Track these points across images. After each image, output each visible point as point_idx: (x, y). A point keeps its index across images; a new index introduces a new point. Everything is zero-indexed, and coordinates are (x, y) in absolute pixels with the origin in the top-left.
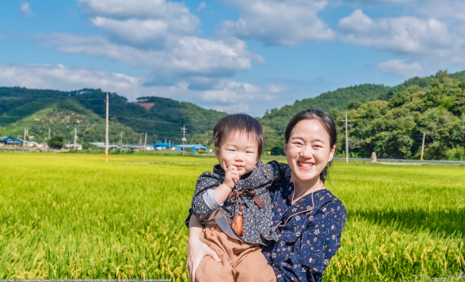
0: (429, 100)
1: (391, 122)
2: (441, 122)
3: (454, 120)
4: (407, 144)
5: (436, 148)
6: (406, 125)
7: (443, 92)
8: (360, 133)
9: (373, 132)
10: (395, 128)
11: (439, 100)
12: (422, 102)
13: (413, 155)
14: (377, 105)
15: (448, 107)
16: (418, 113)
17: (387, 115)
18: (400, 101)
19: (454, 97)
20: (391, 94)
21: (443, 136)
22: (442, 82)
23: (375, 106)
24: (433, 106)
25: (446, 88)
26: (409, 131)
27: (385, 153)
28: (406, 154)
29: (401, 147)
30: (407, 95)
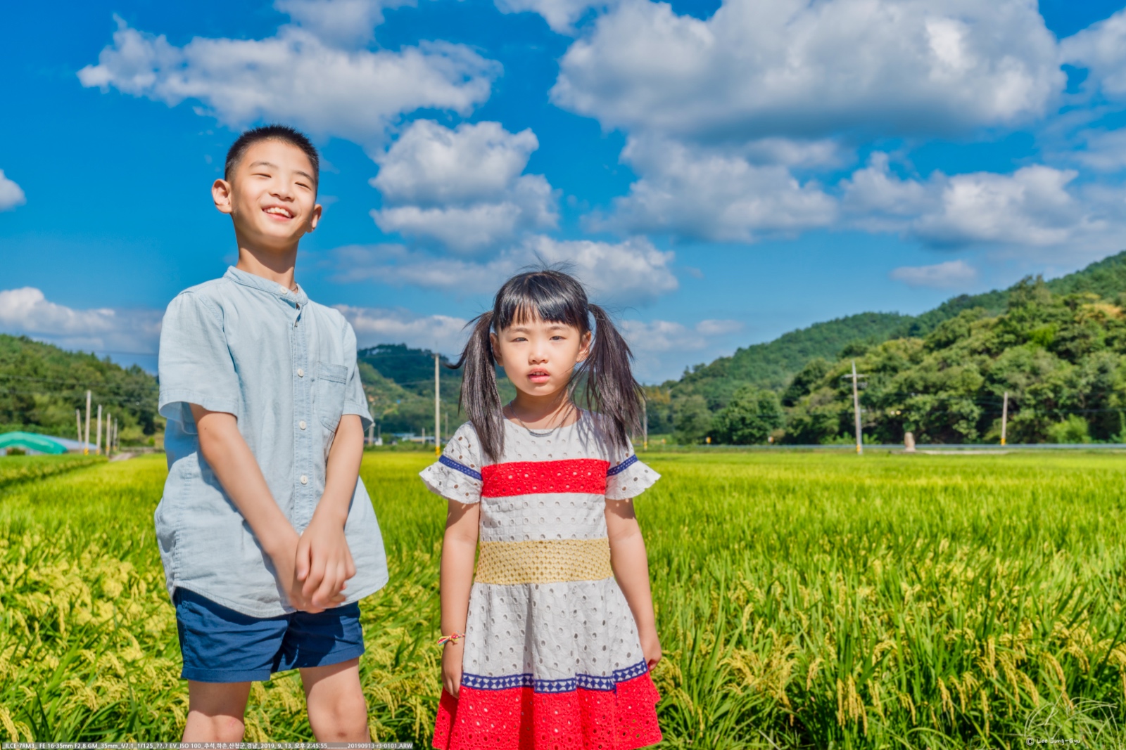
0: (1008, 332)
1: (934, 377)
2: (1035, 372)
3: (1061, 368)
4: (969, 415)
5: (1027, 422)
6: (963, 381)
7: (1033, 319)
8: (874, 399)
9: (900, 397)
10: (943, 387)
11: (1028, 330)
12: (993, 338)
13: (981, 436)
16: (985, 357)
17: (924, 364)
18: (947, 337)
19: (1057, 325)
21: (1040, 398)
22: (1033, 298)
23: (899, 348)
24: (1013, 344)
25: (1041, 308)
26: (969, 391)
27: (924, 436)
28: (966, 436)
29: (957, 422)
30: (960, 326)
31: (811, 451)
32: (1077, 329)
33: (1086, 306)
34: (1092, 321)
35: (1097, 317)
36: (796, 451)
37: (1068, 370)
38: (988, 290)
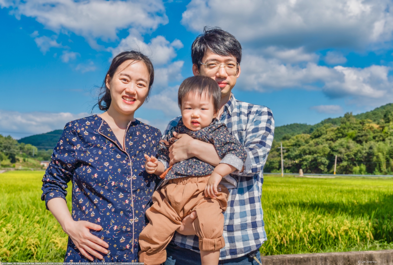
0: (339, 133)
1: (313, 149)
2: (348, 148)
3: (357, 147)
4: (324, 163)
5: (345, 166)
6: (323, 150)
7: (349, 128)
8: (291, 156)
9: (300, 156)
10: (315, 152)
11: (347, 133)
12: (334, 135)
13: (328, 171)
14: (303, 137)
15: (352, 137)
16: (331, 142)
17: (310, 144)
18: (319, 134)
19: (357, 131)
20: (312, 130)
21: (349, 158)
22: (349, 121)
23: (301, 137)
24: (341, 138)
25: (351, 124)
26: (325, 154)
27: (309, 170)
28: (323, 171)
29: (320, 166)
30: (323, 130)
32: (363, 133)
33: (367, 124)
34: (369, 130)
37: (359, 147)
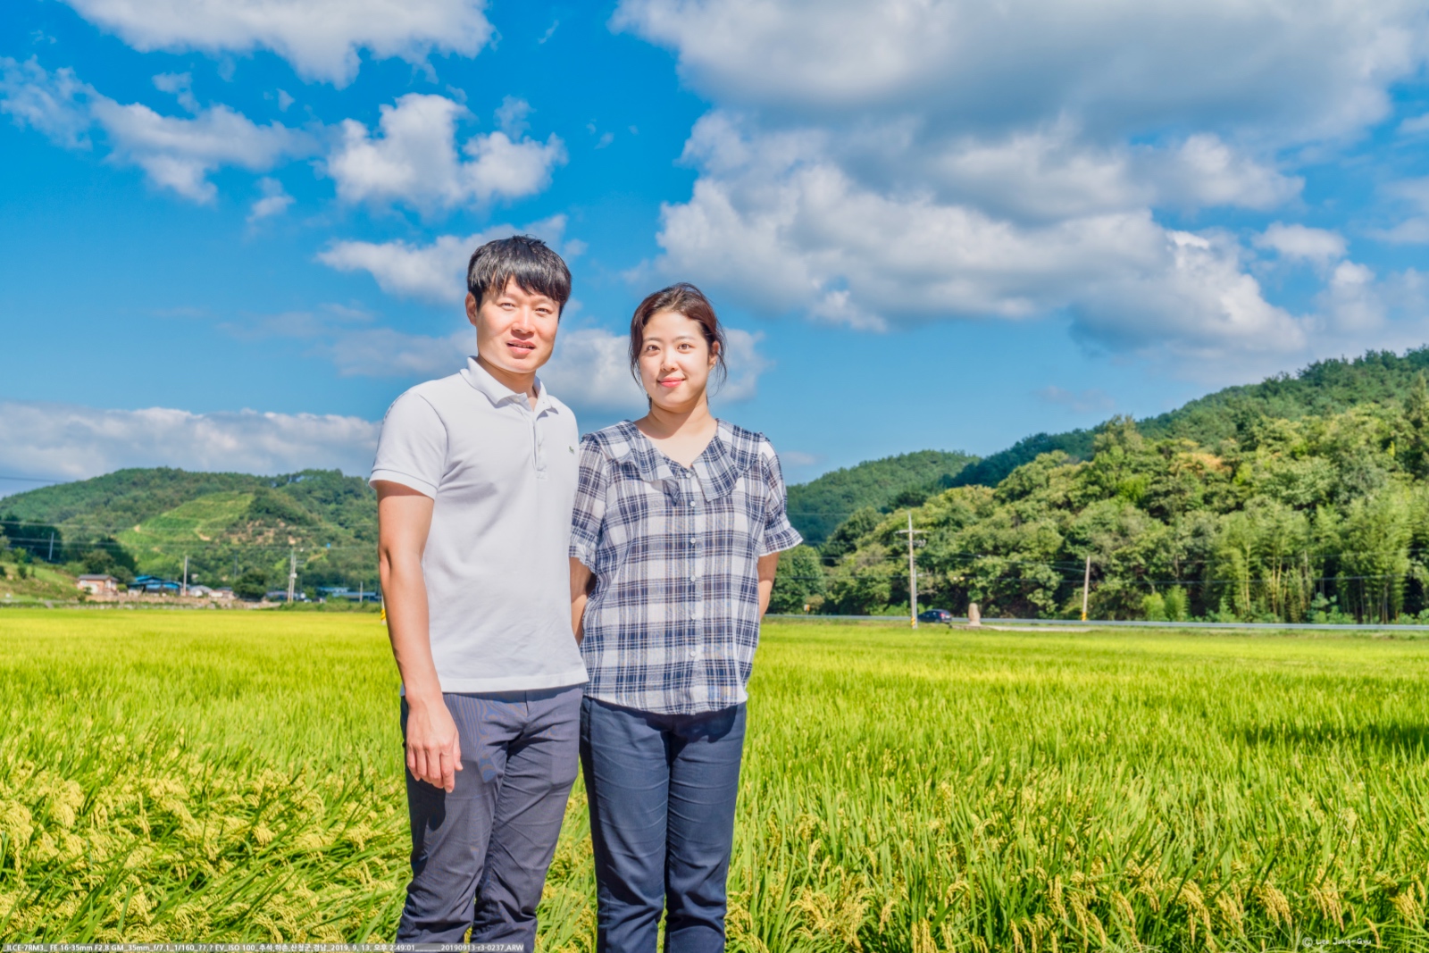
0: (1093, 483)
1: (1006, 535)
2: (1123, 532)
3: (1153, 528)
4: (1045, 582)
5: (1114, 594)
6: (1039, 541)
7: (1121, 466)
8: (935, 561)
9: (964, 558)
10: (1016, 548)
11: (1115, 482)
12: (1075, 488)
13: (1059, 609)
15: (1135, 498)
16: (1066, 512)
17: (995, 518)
18: (1023, 487)
19: (1149, 477)
21: (1128, 564)
22: (1120, 442)
23: (965, 498)
24: (1098, 497)
25: (1128, 455)
26: (1047, 553)
27: (992, 607)
28: (1044, 608)
29: (1032, 591)
30: (1038, 473)
31: (856, 623)
32: (1171, 483)
33: (1181, 455)
34: (1189, 473)
35: (1194, 469)
36: (837, 623)
37: (1159, 530)
38: (1070, 430)
